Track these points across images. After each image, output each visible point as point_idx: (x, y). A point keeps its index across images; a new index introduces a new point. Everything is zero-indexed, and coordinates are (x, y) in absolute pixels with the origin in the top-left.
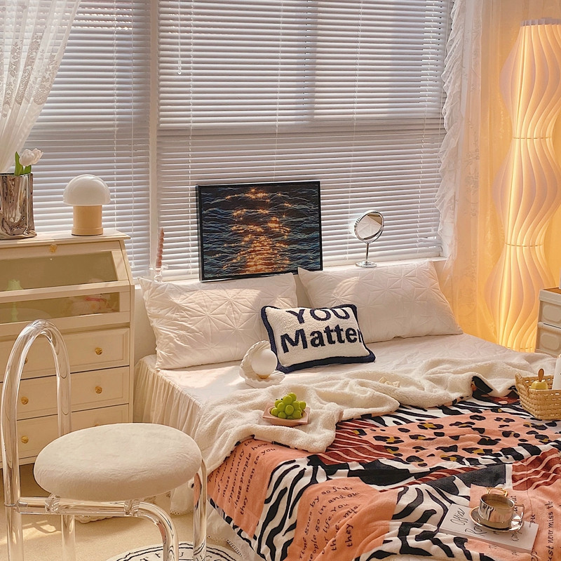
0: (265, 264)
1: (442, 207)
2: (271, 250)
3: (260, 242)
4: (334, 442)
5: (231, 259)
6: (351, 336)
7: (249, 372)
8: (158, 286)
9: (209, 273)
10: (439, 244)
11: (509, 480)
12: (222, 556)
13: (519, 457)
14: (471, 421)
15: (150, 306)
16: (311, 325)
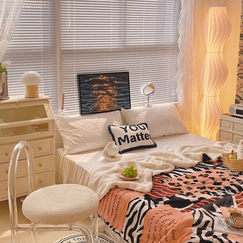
0: (107, 107)
1: (177, 81)
2: (110, 101)
3: (105, 98)
4: (153, 187)
5: (93, 106)
6: (147, 137)
7: (106, 154)
8: (63, 118)
9: (84, 112)
10: (176, 96)
11: (235, 203)
12: (103, 238)
13: (233, 191)
14: (206, 174)
15: (59, 127)
16: (130, 133)
